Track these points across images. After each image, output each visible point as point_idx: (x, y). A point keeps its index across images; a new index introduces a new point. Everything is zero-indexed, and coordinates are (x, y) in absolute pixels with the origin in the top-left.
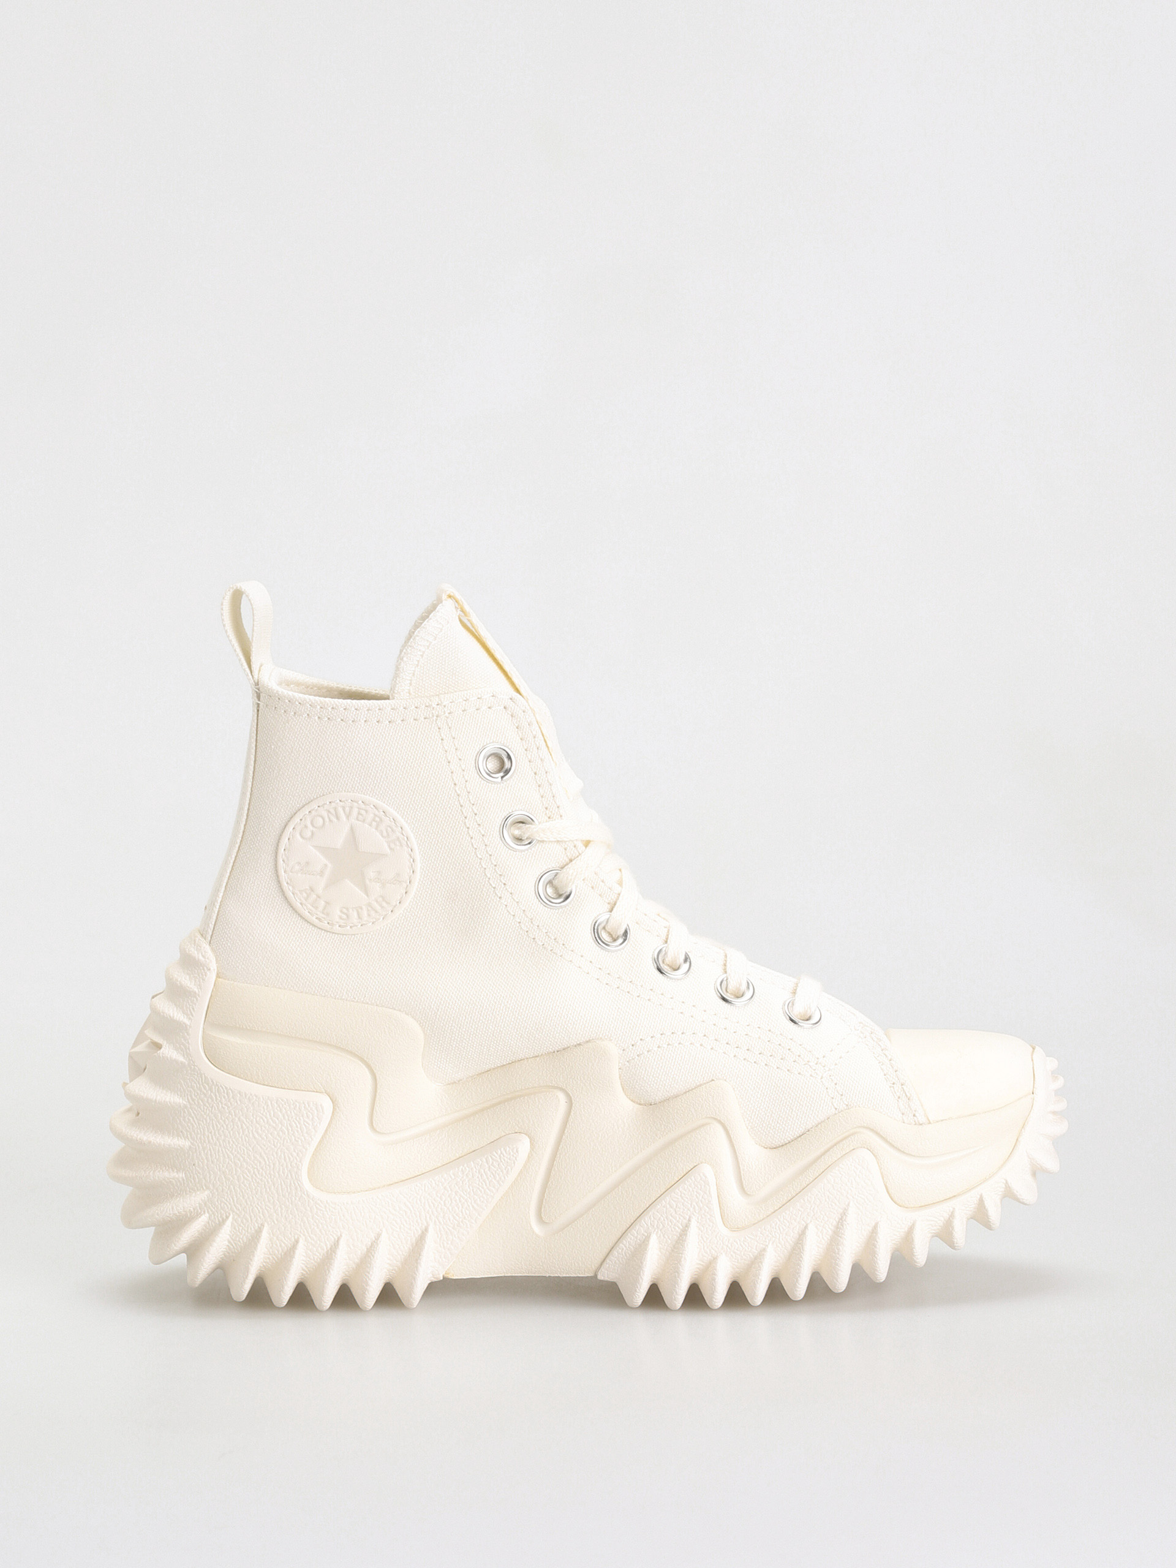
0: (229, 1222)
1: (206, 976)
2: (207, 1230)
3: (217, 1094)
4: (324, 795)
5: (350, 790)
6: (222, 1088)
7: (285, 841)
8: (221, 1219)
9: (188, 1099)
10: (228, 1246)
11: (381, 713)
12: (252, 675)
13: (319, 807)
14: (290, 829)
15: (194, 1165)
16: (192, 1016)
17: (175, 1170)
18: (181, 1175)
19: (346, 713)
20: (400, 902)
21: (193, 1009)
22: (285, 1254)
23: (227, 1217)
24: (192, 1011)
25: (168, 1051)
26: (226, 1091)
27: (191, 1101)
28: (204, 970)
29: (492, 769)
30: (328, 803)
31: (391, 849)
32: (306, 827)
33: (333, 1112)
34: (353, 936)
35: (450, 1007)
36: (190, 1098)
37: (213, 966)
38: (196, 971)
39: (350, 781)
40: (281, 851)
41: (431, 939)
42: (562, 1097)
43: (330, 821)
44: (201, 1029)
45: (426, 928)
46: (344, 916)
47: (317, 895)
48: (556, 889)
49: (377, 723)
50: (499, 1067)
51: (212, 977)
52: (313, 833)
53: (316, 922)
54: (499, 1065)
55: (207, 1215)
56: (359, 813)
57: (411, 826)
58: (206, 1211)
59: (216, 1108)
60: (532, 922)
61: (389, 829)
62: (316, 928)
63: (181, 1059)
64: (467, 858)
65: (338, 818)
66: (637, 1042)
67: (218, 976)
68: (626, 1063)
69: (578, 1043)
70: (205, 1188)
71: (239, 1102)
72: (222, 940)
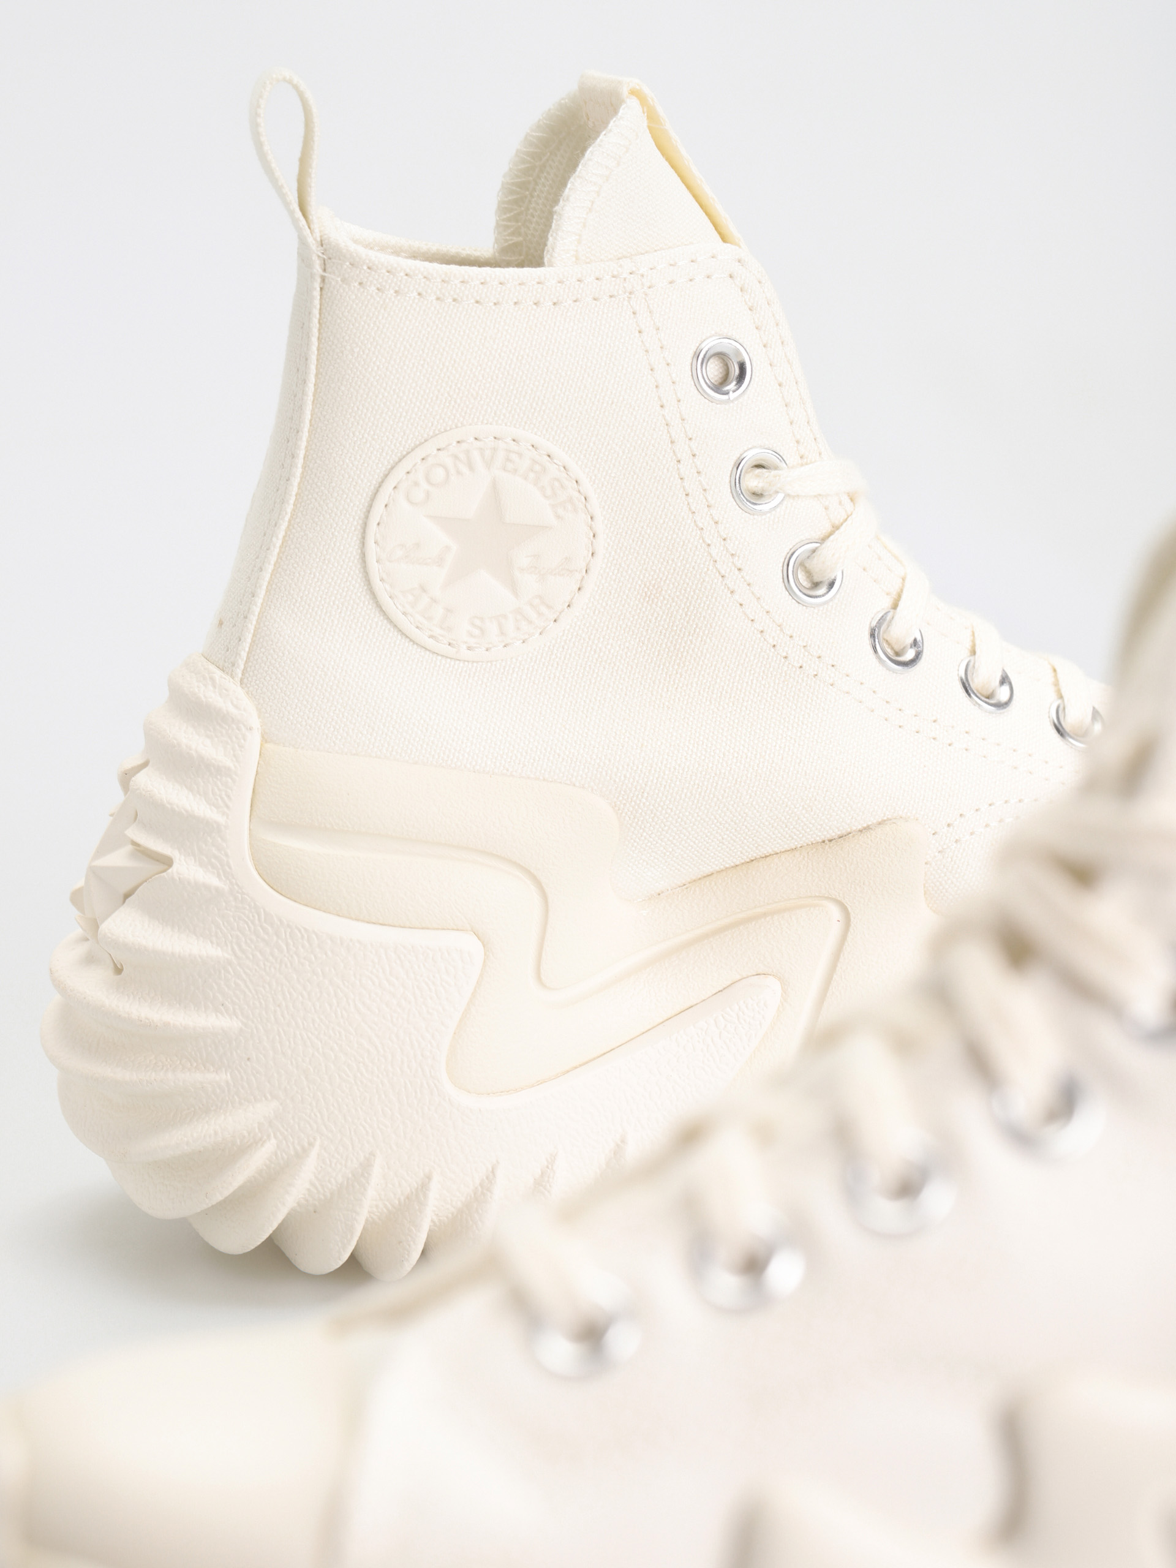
0: (314, 1153)
1: (245, 740)
2: (273, 1165)
3: (290, 941)
4: (446, 431)
5: (491, 420)
6: (300, 931)
7: (378, 509)
8: (298, 1148)
9: (233, 949)
10: (309, 1190)
11: (542, 288)
12: (309, 228)
13: (439, 450)
14: (388, 487)
15: (249, 1059)
16: (227, 807)
17: (212, 1069)
18: (224, 1077)
19: (485, 290)
20: (569, 606)
21: (228, 796)
22: (408, 1198)
23: (311, 1145)
24: (226, 798)
25: (185, 868)
26: (306, 936)
27: (239, 953)
28: (239, 729)
29: (716, 379)
30: (454, 443)
31: (558, 517)
32: (416, 484)
33: (484, 961)
34: (489, 664)
35: (666, 777)
36: (236, 947)
37: (255, 722)
38: (224, 732)
39: (491, 404)
40: (372, 526)
41: (618, 664)
42: (835, 912)
43: (459, 473)
44: (246, 832)
45: (609, 647)
46: (477, 632)
47: (432, 599)
48: (809, 574)
49: (535, 307)
50: (727, 868)
51: (254, 741)
52: (428, 494)
53: (430, 643)
54: (727, 866)
55: (273, 1141)
56: (508, 460)
57: (591, 478)
58: (272, 1135)
59: (289, 964)
60: (781, 630)
61: (556, 484)
62: (428, 652)
63: (214, 881)
64: (679, 529)
65: (471, 467)
66: (956, 820)
67: (265, 739)
68: (937, 854)
69: (865, 825)
70: (269, 1097)
71: (329, 953)
72: (268, 678)
